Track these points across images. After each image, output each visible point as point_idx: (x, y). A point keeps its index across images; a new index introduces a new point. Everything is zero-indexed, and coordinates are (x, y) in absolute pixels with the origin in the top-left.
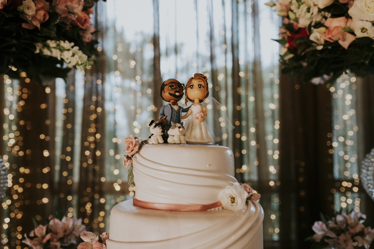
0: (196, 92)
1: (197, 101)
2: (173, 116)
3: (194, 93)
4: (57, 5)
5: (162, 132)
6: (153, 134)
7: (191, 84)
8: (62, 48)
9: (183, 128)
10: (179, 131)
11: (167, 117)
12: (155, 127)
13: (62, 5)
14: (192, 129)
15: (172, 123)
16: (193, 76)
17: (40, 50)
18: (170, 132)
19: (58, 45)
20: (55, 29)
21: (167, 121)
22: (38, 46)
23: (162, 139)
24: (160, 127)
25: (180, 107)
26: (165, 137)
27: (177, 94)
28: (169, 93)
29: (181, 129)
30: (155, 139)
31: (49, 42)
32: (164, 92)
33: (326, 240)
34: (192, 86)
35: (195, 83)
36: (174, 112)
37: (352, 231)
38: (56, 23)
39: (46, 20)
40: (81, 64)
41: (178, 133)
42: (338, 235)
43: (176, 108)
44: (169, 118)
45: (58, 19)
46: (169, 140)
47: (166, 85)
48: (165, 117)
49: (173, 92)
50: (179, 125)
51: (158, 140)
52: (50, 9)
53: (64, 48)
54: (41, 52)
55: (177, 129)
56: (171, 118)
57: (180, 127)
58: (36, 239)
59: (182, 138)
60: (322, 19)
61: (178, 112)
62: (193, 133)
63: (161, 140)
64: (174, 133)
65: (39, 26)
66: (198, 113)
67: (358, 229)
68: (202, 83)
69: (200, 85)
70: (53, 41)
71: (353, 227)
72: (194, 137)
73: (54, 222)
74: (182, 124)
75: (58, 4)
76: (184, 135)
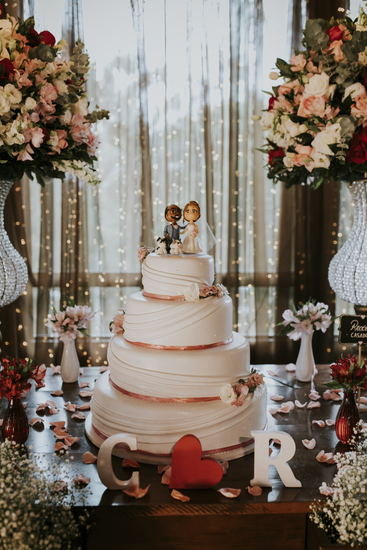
0: (191, 216)
1: (191, 221)
2: (174, 234)
3: (190, 216)
4: (72, 133)
5: (166, 246)
6: (159, 247)
7: (188, 209)
8: (76, 167)
9: (181, 243)
10: (178, 246)
11: (169, 234)
12: (161, 242)
13: (77, 133)
14: (187, 243)
15: (173, 240)
16: (189, 203)
17: (56, 167)
18: (172, 246)
19: (72, 164)
20: (71, 153)
21: (169, 237)
22: (54, 164)
23: (166, 250)
24: (165, 243)
25: (179, 226)
26: (168, 249)
27: (177, 217)
28: (171, 216)
29: (179, 245)
30: (161, 250)
31: (64, 161)
32: (167, 215)
33: (292, 325)
34: (188, 210)
35: (190, 208)
36: (174, 230)
37: (313, 318)
38: (72, 148)
39: (65, 147)
40: (93, 181)
41: (177, 247)
42: (301, 321)
43: (176, 227)
44: (170, 236)
45: (74, 145)
46: (171, 251)
47: (169, 210)
48: (168, 234)
49: (173, 216)
50: (178, 241)
51: (163, 251)
52: (68, 136)
53: (77, 167)
54: (57, 169)
55: (176, 244)
56: (173, 235)
57: (178, 243)
58: (58, 322)
59: (180, 250)
60: (294, 143)
61: (178, 231)
62: (188, 246)
63: (165, 252)
64: (174, 246)
65: (59, 152)
66: (192, 231)
67: (317, 317)
68: (196, 209)
69: (194, 210)
70: (68, 161)
71: (314, 315)
72: (189, 249)
73: (70, 309)
74: (180, 240)
75: (74, 132)
76: (181, 248)
